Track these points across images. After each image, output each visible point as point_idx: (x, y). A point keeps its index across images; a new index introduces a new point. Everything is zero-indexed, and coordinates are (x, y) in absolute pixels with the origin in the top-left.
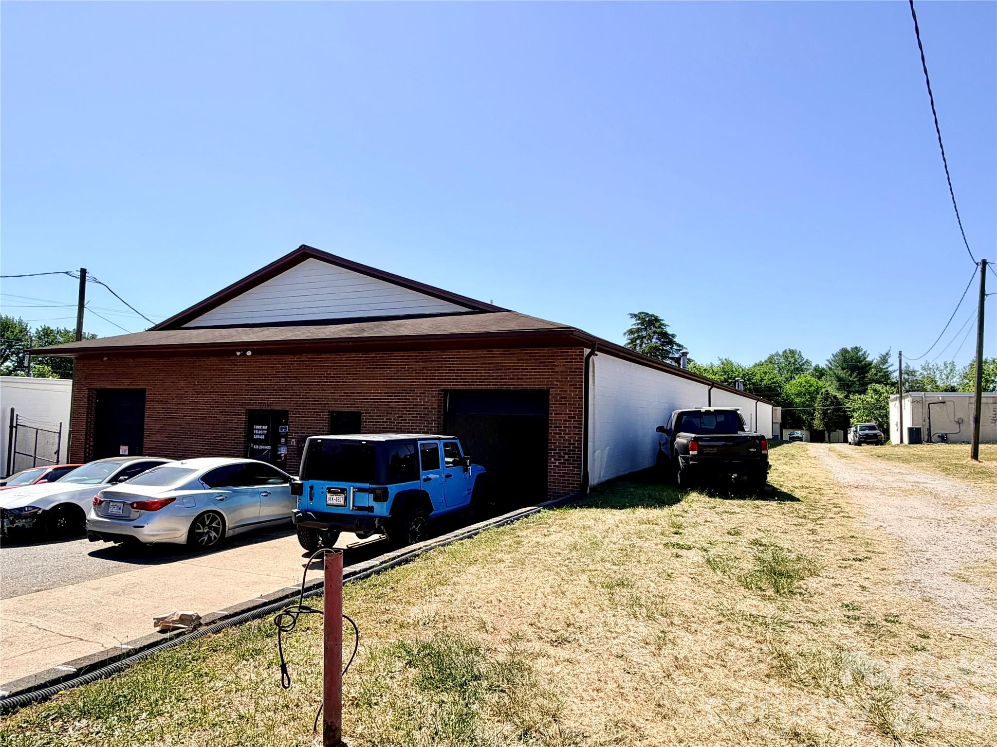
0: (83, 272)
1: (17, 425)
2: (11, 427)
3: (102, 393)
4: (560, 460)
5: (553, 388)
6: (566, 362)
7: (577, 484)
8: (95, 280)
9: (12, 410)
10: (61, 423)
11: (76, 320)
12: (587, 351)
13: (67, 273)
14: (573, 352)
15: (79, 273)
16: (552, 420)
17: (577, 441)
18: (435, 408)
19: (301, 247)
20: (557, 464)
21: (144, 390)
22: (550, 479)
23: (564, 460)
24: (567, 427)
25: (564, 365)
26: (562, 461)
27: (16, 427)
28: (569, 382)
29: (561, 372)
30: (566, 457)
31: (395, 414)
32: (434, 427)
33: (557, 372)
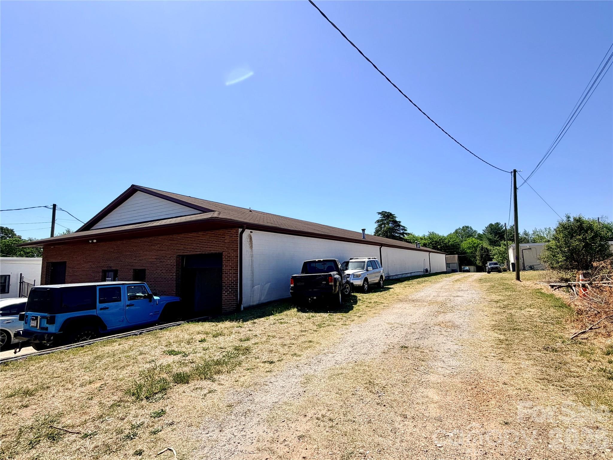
0: (55, 206)
1: (23, 281)
2: (20, 283)
3: (53, 264)
4: (227, 292)
5: (224, 252)
6: (230, 237)
7: (235, 306)
8: (61, 209)
9: (21, 274)
10: (35, 280)
11: (50, 229)
12: (240, 230)
13: (45, 207)
14: (233, 231)
15: (52, 207)
16: (224, 270)
17: (235, 281)
18: (175, 266)
19: (132, 186)
20: (226, 294)
21: (66, 262)
22: (223, 303)
23: (230, 292)
24: (231, 273)
25: (229, 239)
26: (228, 293)
27: (22, 283)
28: (231, 248)
29: (228, 242)
30: (230, 290)
31: (159, 269)
32: (175, 276)
33: (226, 243)
